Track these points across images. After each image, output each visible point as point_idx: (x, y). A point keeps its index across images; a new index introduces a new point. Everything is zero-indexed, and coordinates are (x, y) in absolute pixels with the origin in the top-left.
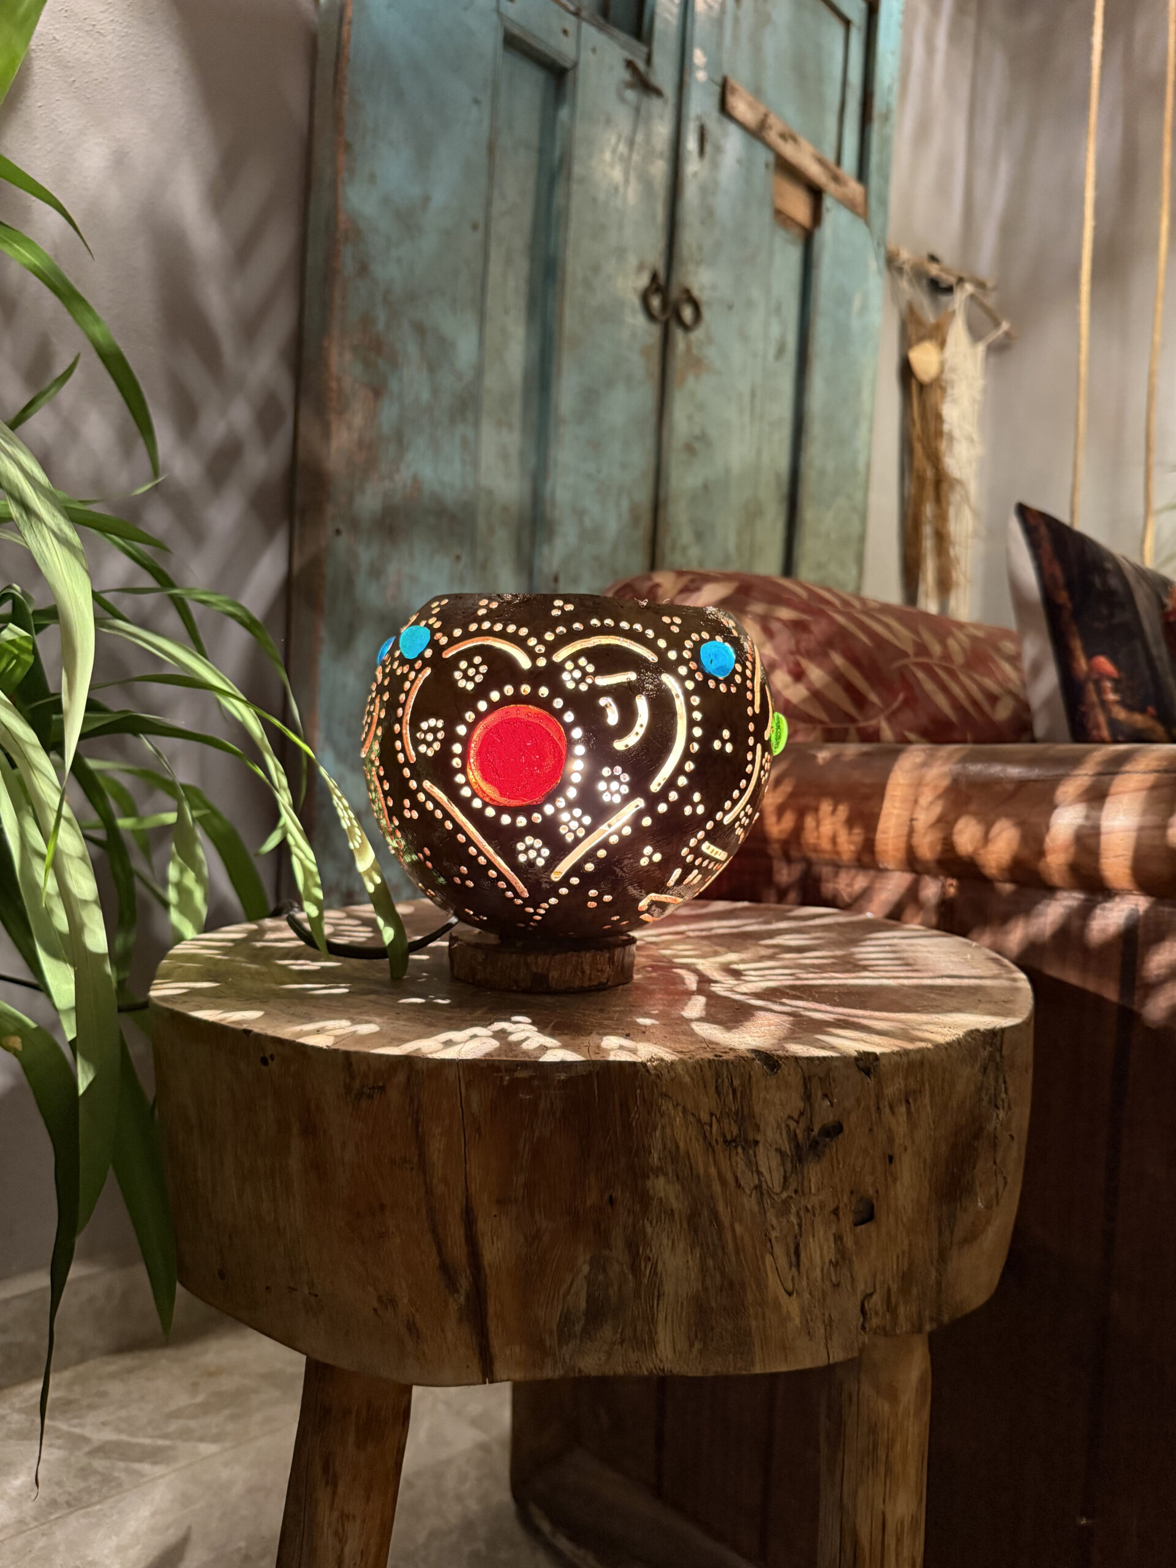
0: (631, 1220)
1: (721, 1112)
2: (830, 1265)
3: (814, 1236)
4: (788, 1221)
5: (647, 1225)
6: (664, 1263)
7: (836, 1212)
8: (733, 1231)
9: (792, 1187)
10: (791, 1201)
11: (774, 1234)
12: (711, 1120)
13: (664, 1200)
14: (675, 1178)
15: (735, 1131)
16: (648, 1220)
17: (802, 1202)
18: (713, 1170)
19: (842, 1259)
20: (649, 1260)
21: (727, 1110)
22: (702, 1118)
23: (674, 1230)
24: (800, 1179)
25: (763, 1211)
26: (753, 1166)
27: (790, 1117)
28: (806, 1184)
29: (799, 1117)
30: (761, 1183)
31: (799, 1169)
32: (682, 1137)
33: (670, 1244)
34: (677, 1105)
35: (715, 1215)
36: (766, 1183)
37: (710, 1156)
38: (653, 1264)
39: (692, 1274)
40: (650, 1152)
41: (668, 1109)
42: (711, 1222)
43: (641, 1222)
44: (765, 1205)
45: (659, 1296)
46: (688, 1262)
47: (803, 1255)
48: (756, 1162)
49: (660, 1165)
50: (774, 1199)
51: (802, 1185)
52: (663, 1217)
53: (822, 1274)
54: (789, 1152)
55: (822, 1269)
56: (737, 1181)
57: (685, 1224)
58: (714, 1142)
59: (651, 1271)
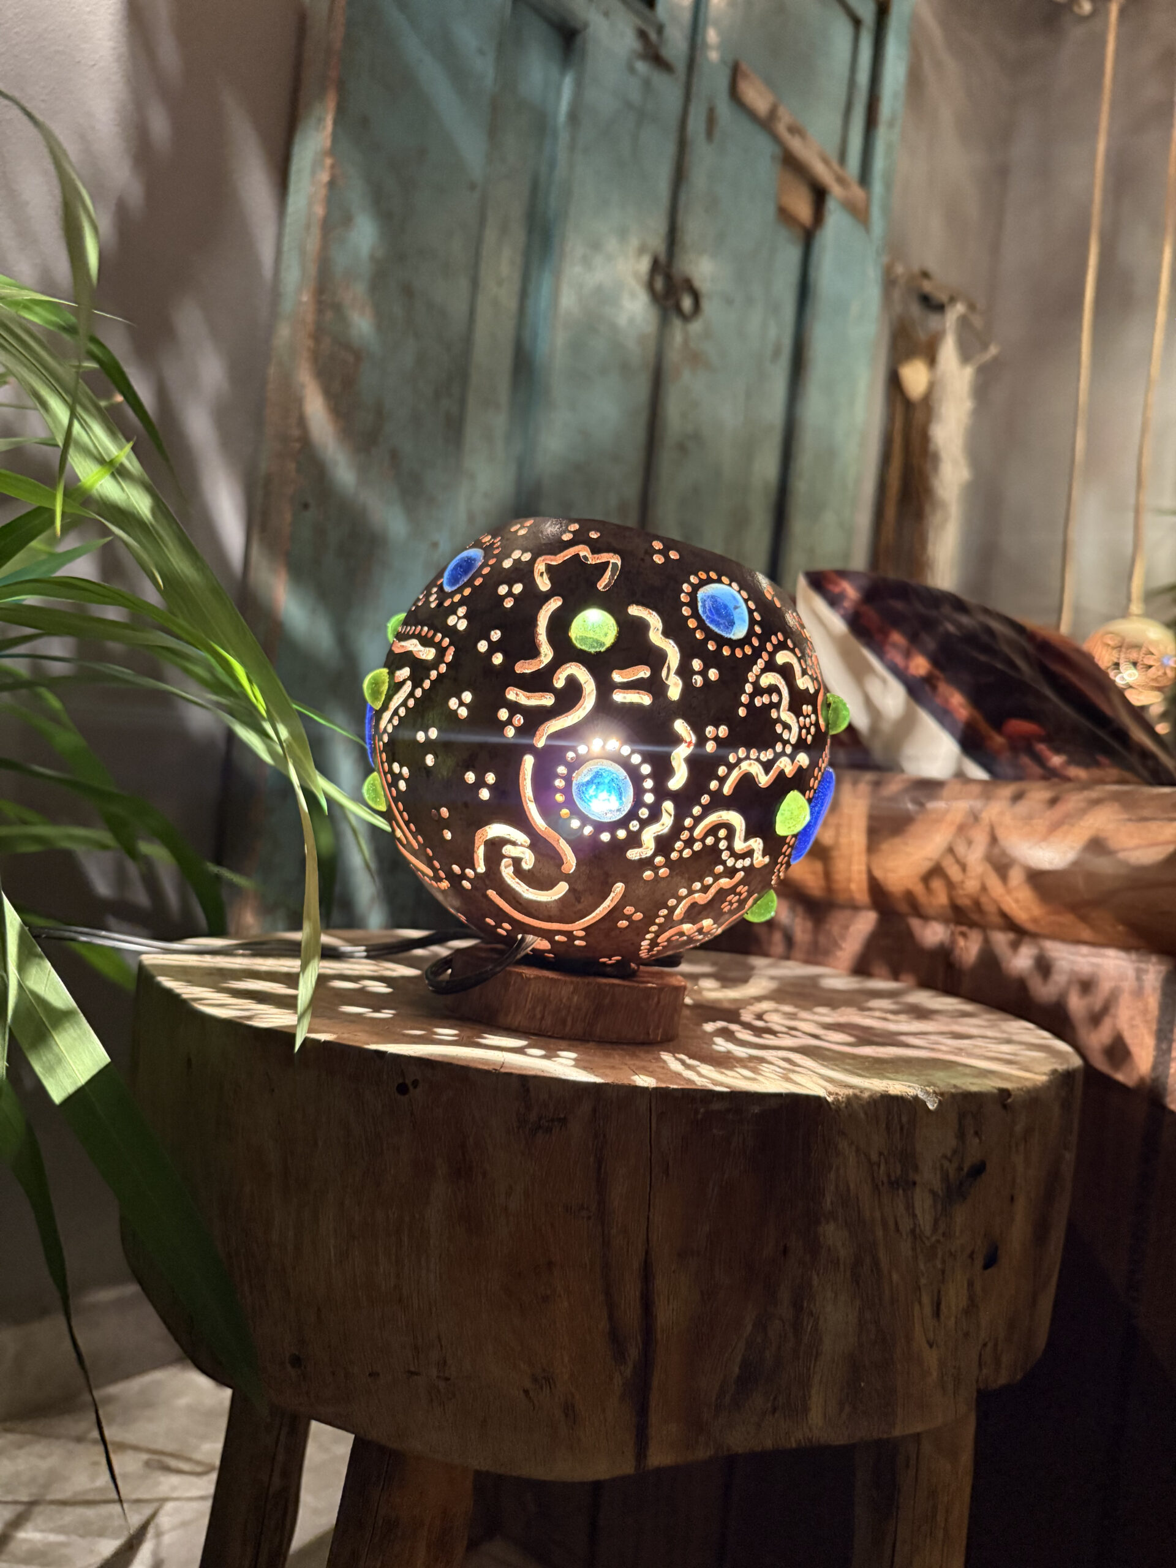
0: (800, 1271)
1: (889, 1151)
2: (962, 1314)
3: (953, 1282)
4: (934, 1267)
5: (815, 1277)
6: (826, 1320)
7: (971, 1256)
8: (892, 1281)
9: (940, 1231)
10: (939, 1245)
11: (923, 1281)
12: (880, 1161)
13: (832, 1247)
14: (844, 1223)
15: (899, 1172)
16: (815, 1270)
17: (947, 1245)
18: (878, 1215)
19: (971, 1308)
20: (812, 1316)
21: (894, 1148)
22: (872, 1157)
23: (838, 1281)
24: (948, 1221)
25: (916, 1257)
26: (910, 1207)
27: (945, 1157)
28: (953, 1227)
29: (952, 1155)
30: (915, 1227)
31: (948, 1211)
32: (853, 1178)
33: (833, 1297)
34: (852, 1143)
35: (876, 1263)
36: (919, 1225)
37: (876, 1200)
38: (814, 1320)
39: (850, 1329)
40: (824, 1195)
41: (843, 1147)
42: (872, 1271)
43: (809, 1273)
44: (918, 1252)
45: (816, 1357)
46: (847, 1315)
47: (943, 1302)
48: (913, 1204)
49: (831, 1210)
50: (924, 1243)
51: (950, 1228)
52: (830, 1267)
53: (956, 1323)
54: (940, 1192)
55: (956, 1318)
56: (896, 1224)
57: (848, 1274)
58: (880, 1184)
59: (812, 1327)
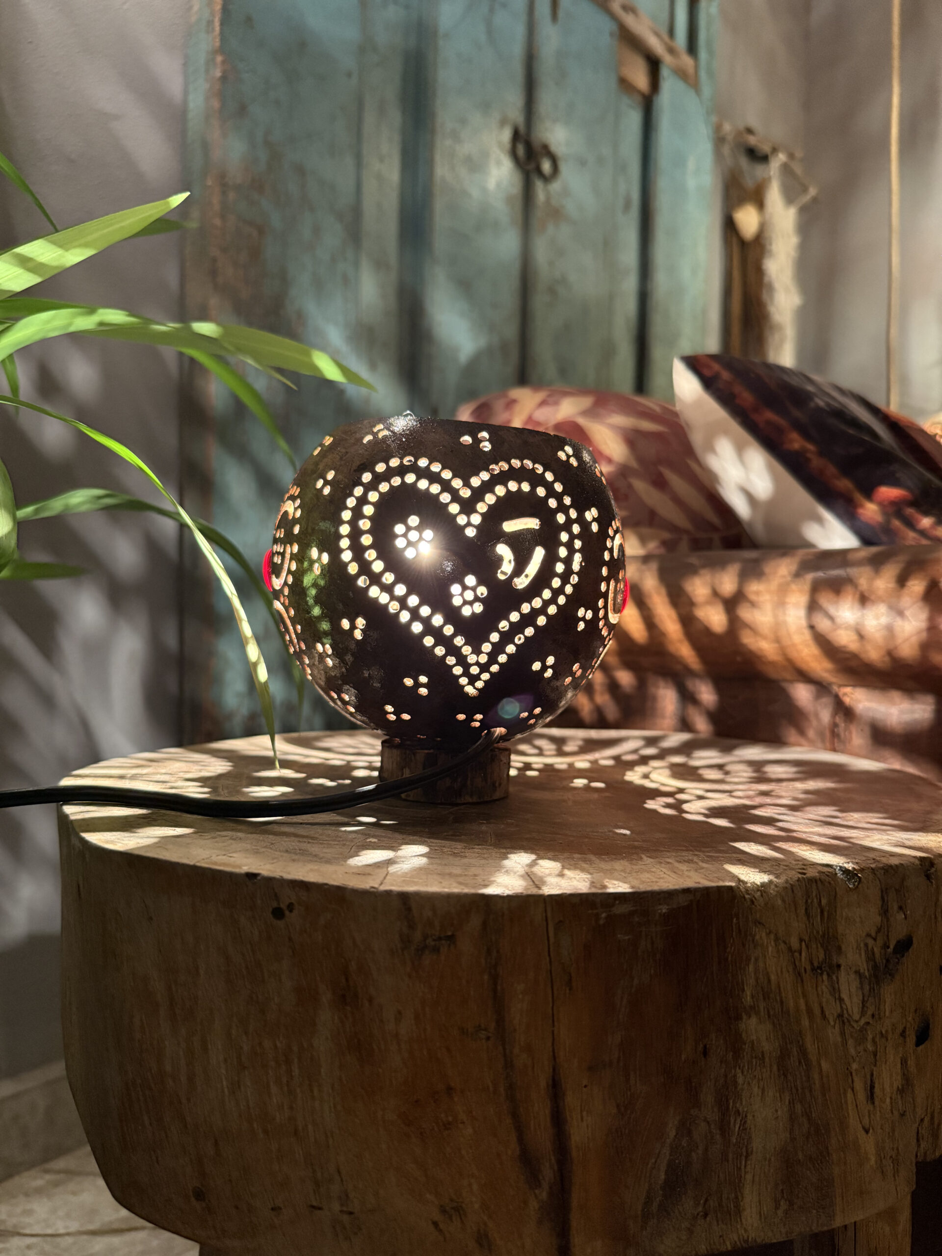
0: (723, 1070)
1: (810, 937)
2: (897, 1094)
3: (886, 1063)
4: (865, 1050)
5: (739, 1074)
6: (754, 1116)
7: (903, 1034)
8: (821, 1070)
9: (869, 1013)
10: (868, 1027)
11: (855, 1066)
12: (801, 945)
13: (755, 1043)
14: (767, 1016)
15: (821, 956)
16: (739, 1068)
17: (878, 1028)
18: (802, 1002)
19: (906, 1087)
20: (739, 1114)
21: (815, 932)
22: (792, 945)
23: (764, 1077)
24: (877, 1001)
25: (845, 1043)
26: (835, 990)
27: (868, 935)
28: (882, 1007)
29: (876, 933)
30: (843, 1011)
31: (876, 991)
32: (774, 968)
33: (760, 1095)
34: (770, 932)
35: (803, 1052)
36: (847, 1011)
37: (799, 989)
38: (742, 1118)
39: (781, 1124)
40: (743, 990)
41: (761, 937)
42: (800, 1062)
43: (733, 1071)
44: (847, 1037)
45: (746, 1157)
46: (777, 1111)
47: (876, 1085)
48: (839, 988)
49: (752, 1004)
50: (853, 1027)
51: (879, 1009)
52: (754, 1063)
53: (891, 1103)
54: (867, 974)
55: (891, 1098)
56: (823, 1012)
57: (775, 1068)
58: (803, 971)
59: (739, 1128)
